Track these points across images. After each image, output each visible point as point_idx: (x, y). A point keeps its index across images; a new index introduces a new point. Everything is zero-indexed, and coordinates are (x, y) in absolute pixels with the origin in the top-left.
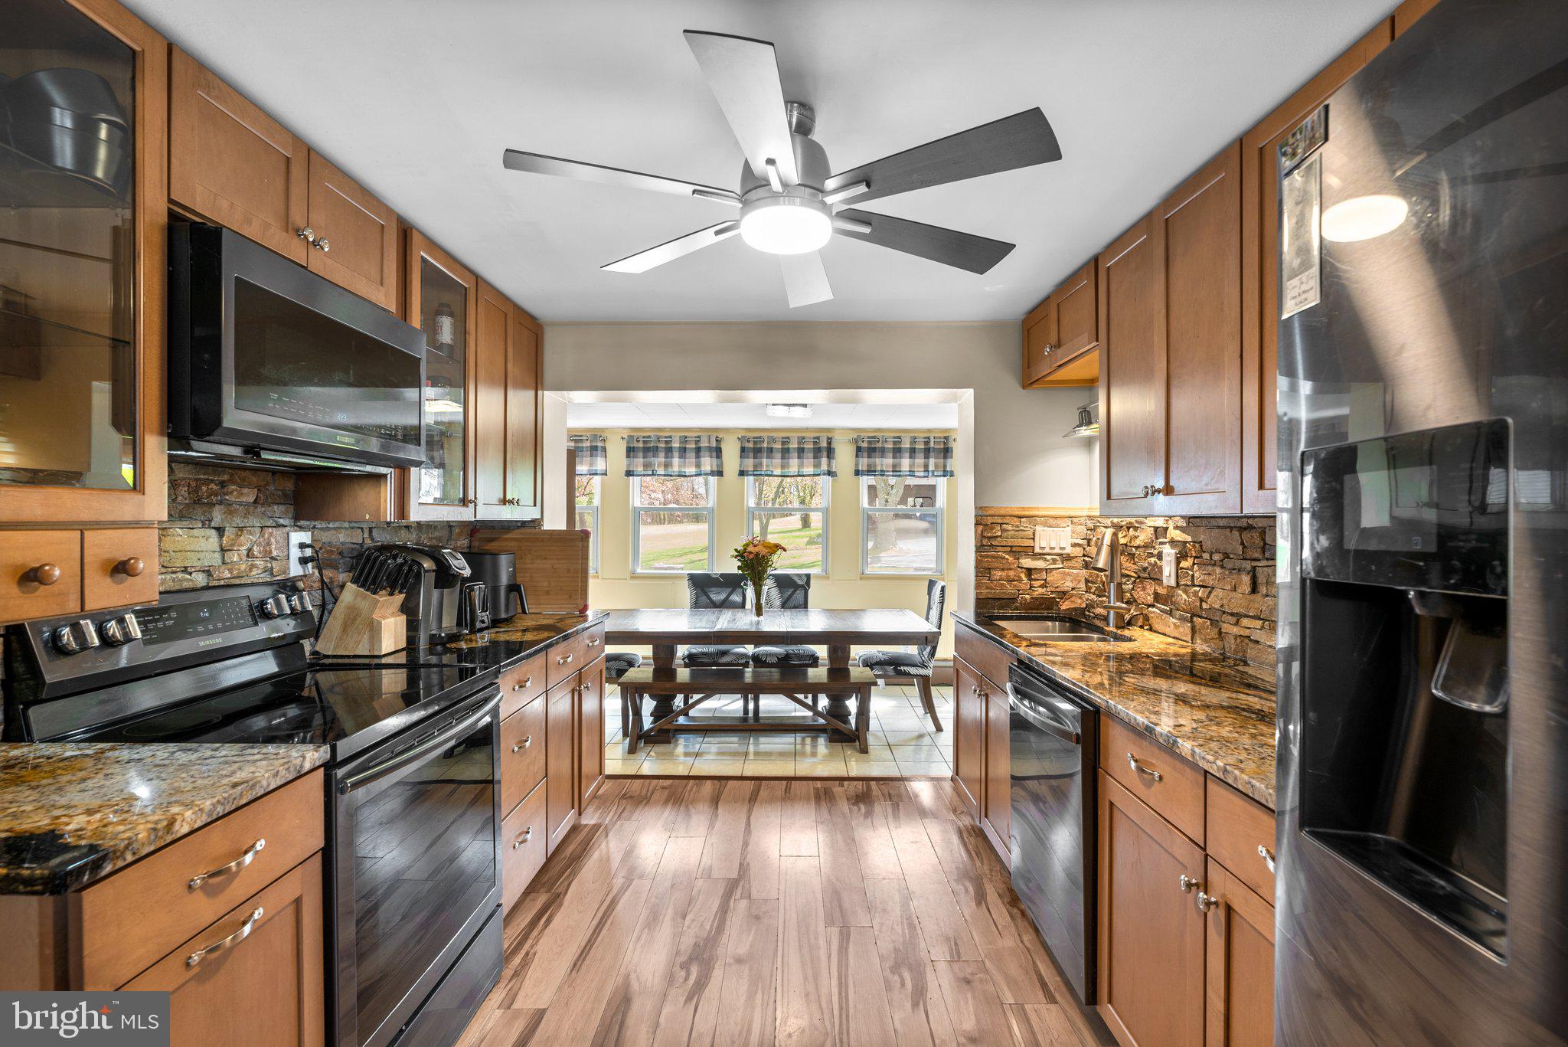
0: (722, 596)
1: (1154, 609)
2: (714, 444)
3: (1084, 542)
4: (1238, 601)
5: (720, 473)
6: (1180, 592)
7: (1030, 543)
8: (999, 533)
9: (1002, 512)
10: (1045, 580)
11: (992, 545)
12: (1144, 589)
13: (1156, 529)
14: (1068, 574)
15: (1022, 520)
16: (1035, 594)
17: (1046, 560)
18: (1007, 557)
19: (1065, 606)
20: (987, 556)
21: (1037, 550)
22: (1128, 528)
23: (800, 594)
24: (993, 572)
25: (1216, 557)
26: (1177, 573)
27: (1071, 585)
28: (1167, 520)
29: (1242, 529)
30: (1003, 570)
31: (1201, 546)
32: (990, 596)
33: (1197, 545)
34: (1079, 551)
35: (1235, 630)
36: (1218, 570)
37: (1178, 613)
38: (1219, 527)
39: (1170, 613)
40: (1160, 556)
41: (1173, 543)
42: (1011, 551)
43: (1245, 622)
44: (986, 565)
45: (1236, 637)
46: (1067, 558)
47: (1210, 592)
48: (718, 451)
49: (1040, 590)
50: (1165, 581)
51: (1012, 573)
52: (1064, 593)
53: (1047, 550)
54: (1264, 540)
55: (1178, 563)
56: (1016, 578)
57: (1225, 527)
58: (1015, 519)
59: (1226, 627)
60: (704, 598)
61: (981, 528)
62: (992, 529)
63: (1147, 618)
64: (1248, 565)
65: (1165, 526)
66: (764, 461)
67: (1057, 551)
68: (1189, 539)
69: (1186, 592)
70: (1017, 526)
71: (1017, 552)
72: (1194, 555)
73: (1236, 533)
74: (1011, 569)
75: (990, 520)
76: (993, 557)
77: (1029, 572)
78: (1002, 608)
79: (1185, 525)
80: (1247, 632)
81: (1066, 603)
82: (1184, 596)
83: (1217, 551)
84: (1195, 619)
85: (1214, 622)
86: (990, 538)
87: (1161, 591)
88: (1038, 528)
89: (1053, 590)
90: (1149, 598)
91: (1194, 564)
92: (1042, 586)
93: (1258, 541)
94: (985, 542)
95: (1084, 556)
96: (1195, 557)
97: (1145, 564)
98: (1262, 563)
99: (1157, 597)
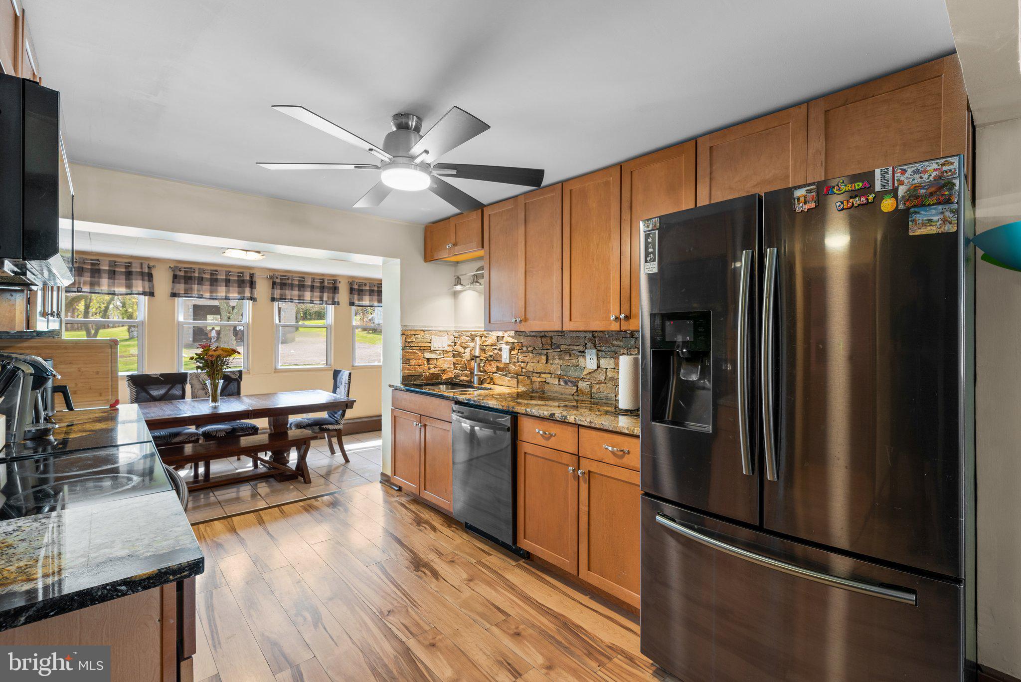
0: (162, 392)
1: (497, 374)
2: (146, 270)
3: (453, 344)
4: (540, 368)
5: (152, 294)
6: (511, 365)
7: (429, 345)
8: (414, 340)
9: (415, 328)
10: (436, 364)
11: (411, 346)
12: (490, 365)
13: (498, 337)
14: (446, 361)
15: (425, 332)
16: (431, 372)
17: (436, 353)
18: (418, 352)
19: (444, 377)
20: (408, 352)
21: (432, 349)
22: (481, 337)
23: (233, 386)
24: (411, 361)
25: (530, 349)
26: (510, 357)
27: (447, 366)
29: (542, 337)
30: (416, 359)
31: (522, 344)
32: (410, 374)
33: (520, 344)
34: (450, 349)
35: (539, 379)
36: (531, 355)
37: (510, 375)
38: (531, 336)
39: (506, 375)
40: (500, 350)
41: (507, 343)
42: (420, 349)
43: (543, 375)
44: (407, 357)
45: (539, 382)
46: (445, 352)
47: (527, 364)
48: (150, 277)
49: (434, 370)
50: (503, 361)
51: (420, 361)
52: (444, 370)
53: (437, 349)
54: (552, 341)
55: (510, 352)
56: (422, 364)
57: (535, 336)
58: (422, 332)
59: (534, 379)
60: (143, 394)
61: (405, 337)
62: (411, 337)
63: (492, 379)
64: (545, 352)
65: (503, 335)
66: (195, 287)
67: (442, 349)
68: (516, 341)
69: (514, 365)
70: (423, 336)
71: (422, 349)
72: (518, 348)
73: (540, 339)
74: (419, 359)
75: (409, 333)
76: (411, 353)
77: (428, 360)
78: (415, 380)
79: (514, 335)
80: (544, 380)
81: (445, 375)
82: (514, 367)
83: (530, 346)
84: (519, 377)
85: (529, 377)
86: (409, 342)
87: (500, 365)
88: (433, 337)
89: (440, 369)
90: (493, 369)
91: (518, 352)
92: (434, 367)
93: (549, 342)
94: (407, 344)
95: (453, 351)
96: (519, 349)
97: (492, 354)
98: (551, 351)
99: (498, 368)
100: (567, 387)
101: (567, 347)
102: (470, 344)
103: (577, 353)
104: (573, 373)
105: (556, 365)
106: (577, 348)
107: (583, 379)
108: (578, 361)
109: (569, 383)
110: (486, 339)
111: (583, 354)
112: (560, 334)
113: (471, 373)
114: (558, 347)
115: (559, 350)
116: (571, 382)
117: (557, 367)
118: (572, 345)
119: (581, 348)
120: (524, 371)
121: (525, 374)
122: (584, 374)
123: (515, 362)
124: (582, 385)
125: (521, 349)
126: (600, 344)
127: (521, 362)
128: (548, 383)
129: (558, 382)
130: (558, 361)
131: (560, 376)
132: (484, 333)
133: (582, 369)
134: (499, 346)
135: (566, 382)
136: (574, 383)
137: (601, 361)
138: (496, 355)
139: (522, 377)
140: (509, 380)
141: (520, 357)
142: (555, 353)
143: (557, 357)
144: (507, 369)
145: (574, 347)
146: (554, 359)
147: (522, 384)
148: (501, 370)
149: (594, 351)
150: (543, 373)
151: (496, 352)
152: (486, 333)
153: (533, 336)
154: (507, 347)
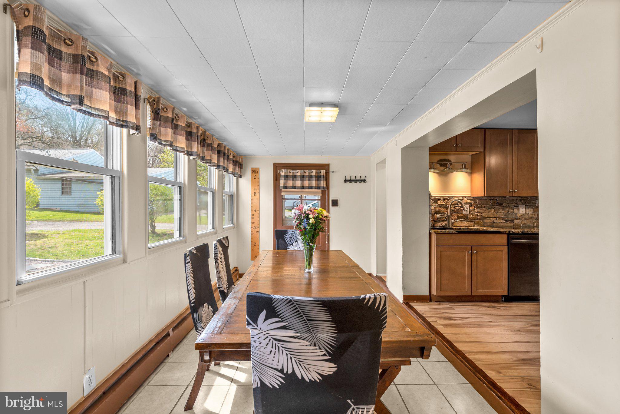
1: (457, 221)
4: (489, 215)
6: (470, 215)
22: (444, 200)
26: (469, 210)
28: (463, 198)
29: (490, 200)
31: (478, 204)
33: (476, 203)
35: (489, 221)
36: (484, 209)
39: (465, 221)
41: (466, 203)
43: (492, 219)
47: (481, 214)
50: (464, 213)
55: (470, 208)
57: (487, 199)
59: (485, 221)
68: (473, 202)
69: (472, 215)
72: (474, 205)
79: (472, 199)
80: (493, 221)
83: (483, 205)
84: (475, 221)
87: (460, 215)
91: (475, 208)
93: (496, 202)
96: (475, 206)
97: (453, 209)
98: (497, 206)
99: (459, 217)
100: (508, 223)
101: (507, 204)
102: (433, 204)
103: (513, 207)
104: (510, 217)
105: (501, 213)
106: (514, 204)
107: (517, 219)
108: (514, 211)
109: (509, 221)
110: (449, 201)
112: (503, 198)
114: (502, 204)
115: (503, 206)
116: (510, 220)
117: (502, 214)
119: (515, 205)
120: (478, 217)
121: (480, 219)
122: (518, 216)
123: (473, 213)
124: (515, 221)
125: (477, 206)
126: (526, 202)
127: (477, 213)
128: (495, 222)
129: (502, 221)
130: (501, 211)
131: (503, 219)
132: (447, 197)
133: (516, 214)
134: (460, 205)
135: (507, 221)
136: (513, 221)
137: (526, 210)
138: (458, 210)
139: (478, 221)
140: (468, 223)
141: (476, 210)
142: (501, 207)
143: (501, 209)
144: (465, 217)
145: (511, 204)
146: (499, 210)
147: (477, 224)
148: (461, 218)
149: (524, 206)
150: (491, 218)
151: (458, 208)
152: (449, 198)
153: (485, 199)
154: (468, 205)
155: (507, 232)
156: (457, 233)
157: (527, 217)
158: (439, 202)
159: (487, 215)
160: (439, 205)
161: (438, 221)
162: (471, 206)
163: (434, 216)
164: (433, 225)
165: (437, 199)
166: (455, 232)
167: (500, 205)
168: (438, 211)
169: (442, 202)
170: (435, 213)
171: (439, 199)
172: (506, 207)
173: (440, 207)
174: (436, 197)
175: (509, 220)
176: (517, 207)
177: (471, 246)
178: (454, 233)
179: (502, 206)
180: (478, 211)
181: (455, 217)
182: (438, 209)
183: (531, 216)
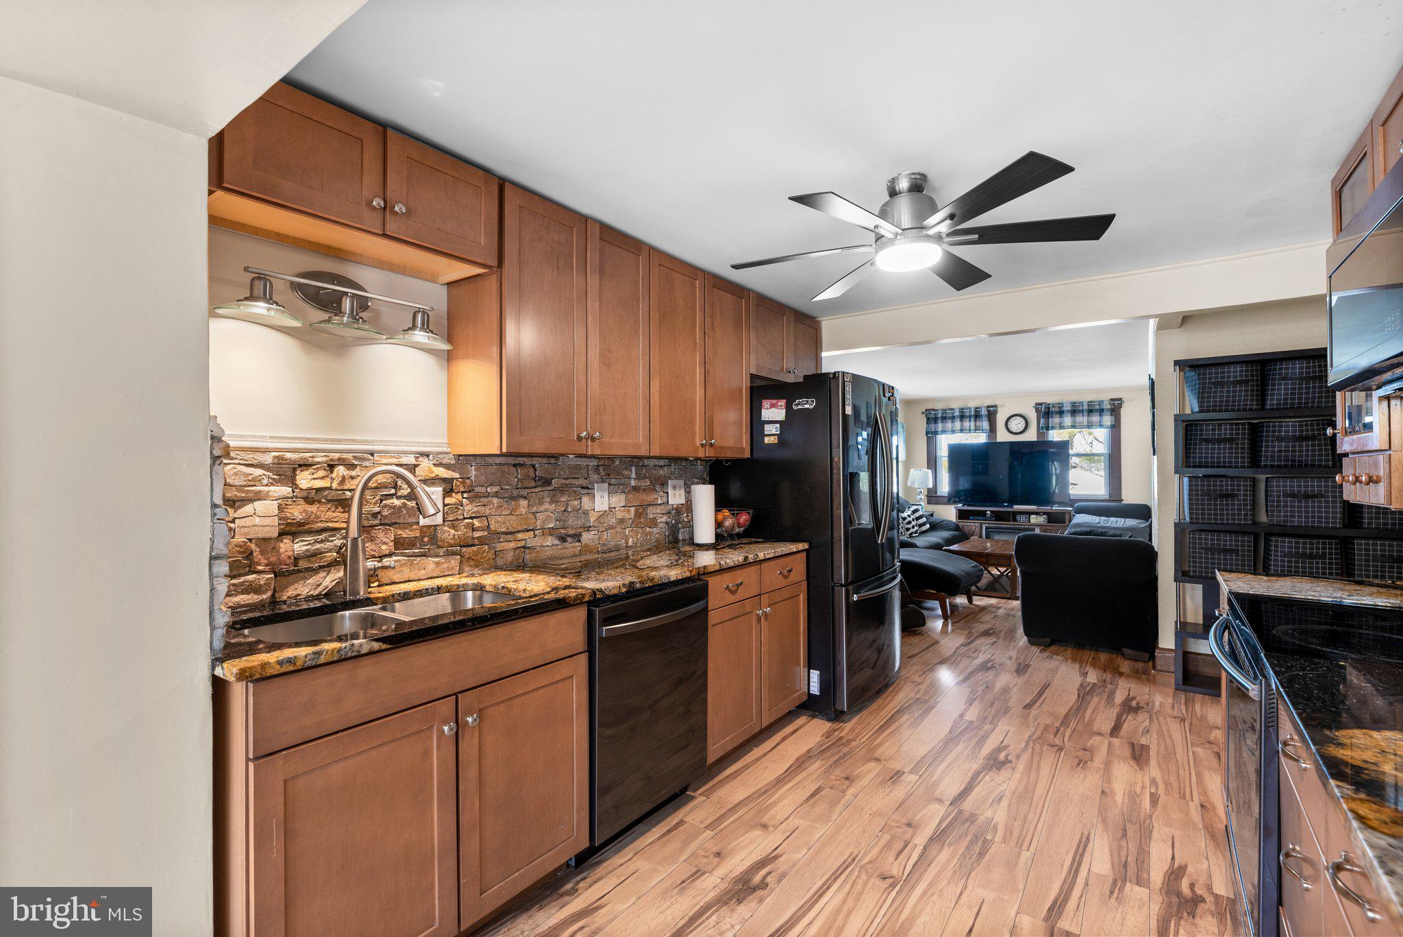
1: (394, 558)
4: (513, 523)
6: (446, 528)
22: (331, 467)
25: (494, 489)
26: (443, 510)
28: (418, 457)
29: (515, 465)
31: (473, 481)
33: (467, 481)
35: (512, 545)
36: (495, 500)
37: (441, 551)
38: (497, 464)
39: (427, 554)
41: (430, 480)
43: (520, 536)
45: (515, 550)
47: (486, 521)
50: (424, 521)
55: (443, 500)
57: (505, 464)
59: (499, 547)
63: (372, 574)
64: (525, 492)
65: (416, 463)
68: (457, 475)
69: (454, 527)
72: (462, 489)
73: (515, 469)
79: (453, 462)
80: (523, 543)
82: (452, 531)
83: (491, 485)
84: (464, 549)
85: (489, 545)
87: (405, 534)
90: (384, 547)
91: (463, 498)
93: (532, 474)
96: (463, 492)
97: (377, 509)
98: (537, 490)
99: (399, 543)
100: (567, 545)
101: (564, 481)
102: (272, 488)
103: (580, 489)
104: (572, 523)
105: (547, 513)
106: (580, 482)
107: (588, 529)
108: (581, 503)
109: (568, 539)
110: (353, 473)
111: (590, 491)
112: (553, 461)
113: (275, 576)
114: (549, 482)
115: (552, 488)
116: (572, 536)
117: (549, 517)
118: (571, 478)
119: (584, 483)
120: (477, 534)
121: (482, 542)
122: (592, 520)
123: (457, 519)
124: (587, 537)
125: (470, 491)
126: (609, 475)
127: (471, 518)
128: (529, 548)
129: (550, 541)
130: (547, 506)
131: (551, 532)
132: (345, 456)
133: (586, 513)
134: (405, 491)
135: (563, 539)
136: (577, 537)
137: (611, 498)
138: (396, 510)
139: (475, 548)
140: (437, 564)
141: (469, 508)
142: (545, 493)
143: (548, 499)
144: (426, 539)
145: (574, 481)
146: (541, 503)
147: (472, 563)
148: (411, 543)
149: (606, 485)
150: (518, 532)
151: (397, 502)
152: (355, 458)
153: (500, 464)
154: (437, 491)
155: (587, 599)
156: (384, 646)
157: (612, 521)
158: (305, 480)
159: (504, 523)
160: (305, 494)
161: (299, 571)
162: (448, 492)
163: (275, 549)
164: (273, 596)
165: (291, 462)
166: (376, 646)
167: (543, 485)
168: (300, 524)
169: (322, 478)
170: (281, 534)
171: (305, 465)
172: (562, 490)
173: (309, 500)
174: (288, 455)
175: (569, 536)
176: (588, 488)
177: (456, 694)
178: (371, 653)
179: (549, 488)
180: (475, 509)
181: (385, 543)
182: (297, 512)
183: (620, 515)
